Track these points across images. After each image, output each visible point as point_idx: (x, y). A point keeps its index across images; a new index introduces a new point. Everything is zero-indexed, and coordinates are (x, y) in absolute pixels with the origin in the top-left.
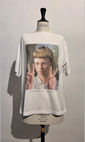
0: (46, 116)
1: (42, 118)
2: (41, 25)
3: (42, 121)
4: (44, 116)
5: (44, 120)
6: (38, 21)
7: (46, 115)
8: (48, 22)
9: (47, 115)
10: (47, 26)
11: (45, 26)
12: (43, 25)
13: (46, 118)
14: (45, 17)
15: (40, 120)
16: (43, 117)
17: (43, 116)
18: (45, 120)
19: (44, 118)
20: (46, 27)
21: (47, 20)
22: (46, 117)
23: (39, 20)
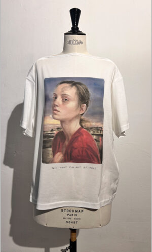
0: (78, 213)
1: (69, 217)
2: (71, 42)
3: (70, 222)
4: (73, 213)
5: (73, 221)
6: (65, 34)
7: (76, 211)
8: (85, 34)
9: (80, 211)
10: (82, 43)
13: (77, 217)
15: (66, 220)
16: (72, 215)
17: (71, 213)
18: (76, 221)
19: (74, 217)
21: (84, 32)
22: (76, 215)
23: (67, 32)
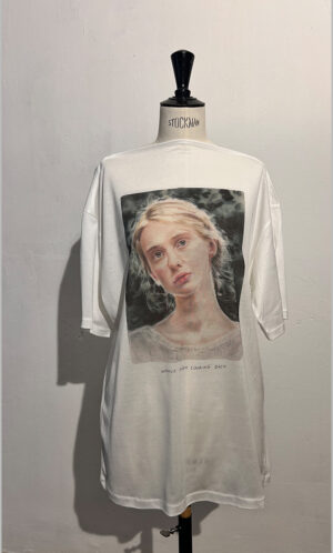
11: (191, 124)
12: (183, 122)
14: (190, 88)
20: (195, 128)
